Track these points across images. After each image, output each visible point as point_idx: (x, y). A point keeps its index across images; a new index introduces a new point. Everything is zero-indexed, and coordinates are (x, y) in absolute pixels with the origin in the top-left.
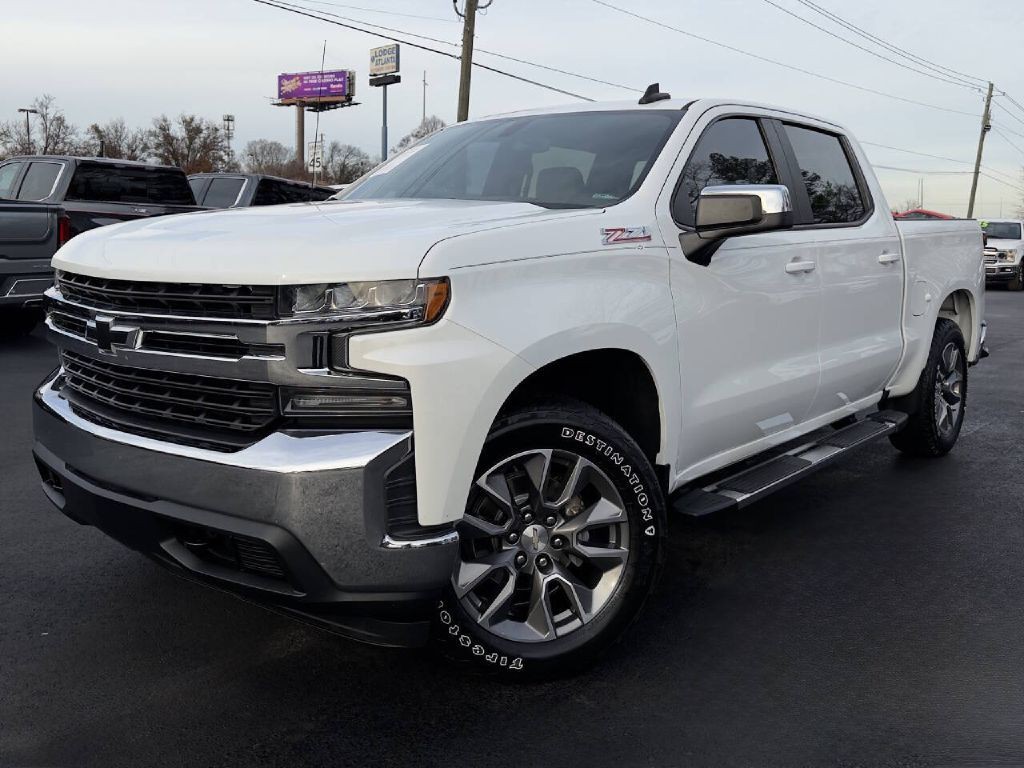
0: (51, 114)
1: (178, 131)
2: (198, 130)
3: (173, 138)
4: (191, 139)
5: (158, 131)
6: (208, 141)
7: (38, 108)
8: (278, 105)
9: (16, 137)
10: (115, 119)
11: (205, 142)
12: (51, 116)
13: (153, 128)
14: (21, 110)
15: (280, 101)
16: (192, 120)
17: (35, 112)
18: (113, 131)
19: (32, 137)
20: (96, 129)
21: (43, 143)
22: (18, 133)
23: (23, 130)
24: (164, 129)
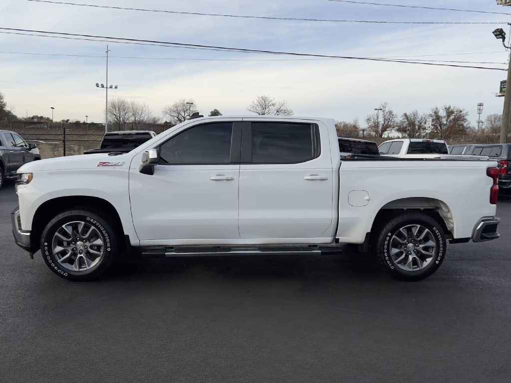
0: (387, 110)
1: (442, 113)
2: (452, 112)
3: (439, 117)
4: (448, 116)
5: (433, 114)
6: (456, 117)
7: (382, 108)
8: (499, 96)
9: (373, 120)
10: (414, 110)
11: (455, 117)
12: (387, 111)
13: (431, 113)
14: (376, 109)
15: (501, 94)
16: (450, 108)
17: (381, 109)
18: (413, 115)
19: (379, 120)
20: (405, 115)
21: (383, 122)
22: (374, 119)
23: (375, 117)
24: (436, 113)
